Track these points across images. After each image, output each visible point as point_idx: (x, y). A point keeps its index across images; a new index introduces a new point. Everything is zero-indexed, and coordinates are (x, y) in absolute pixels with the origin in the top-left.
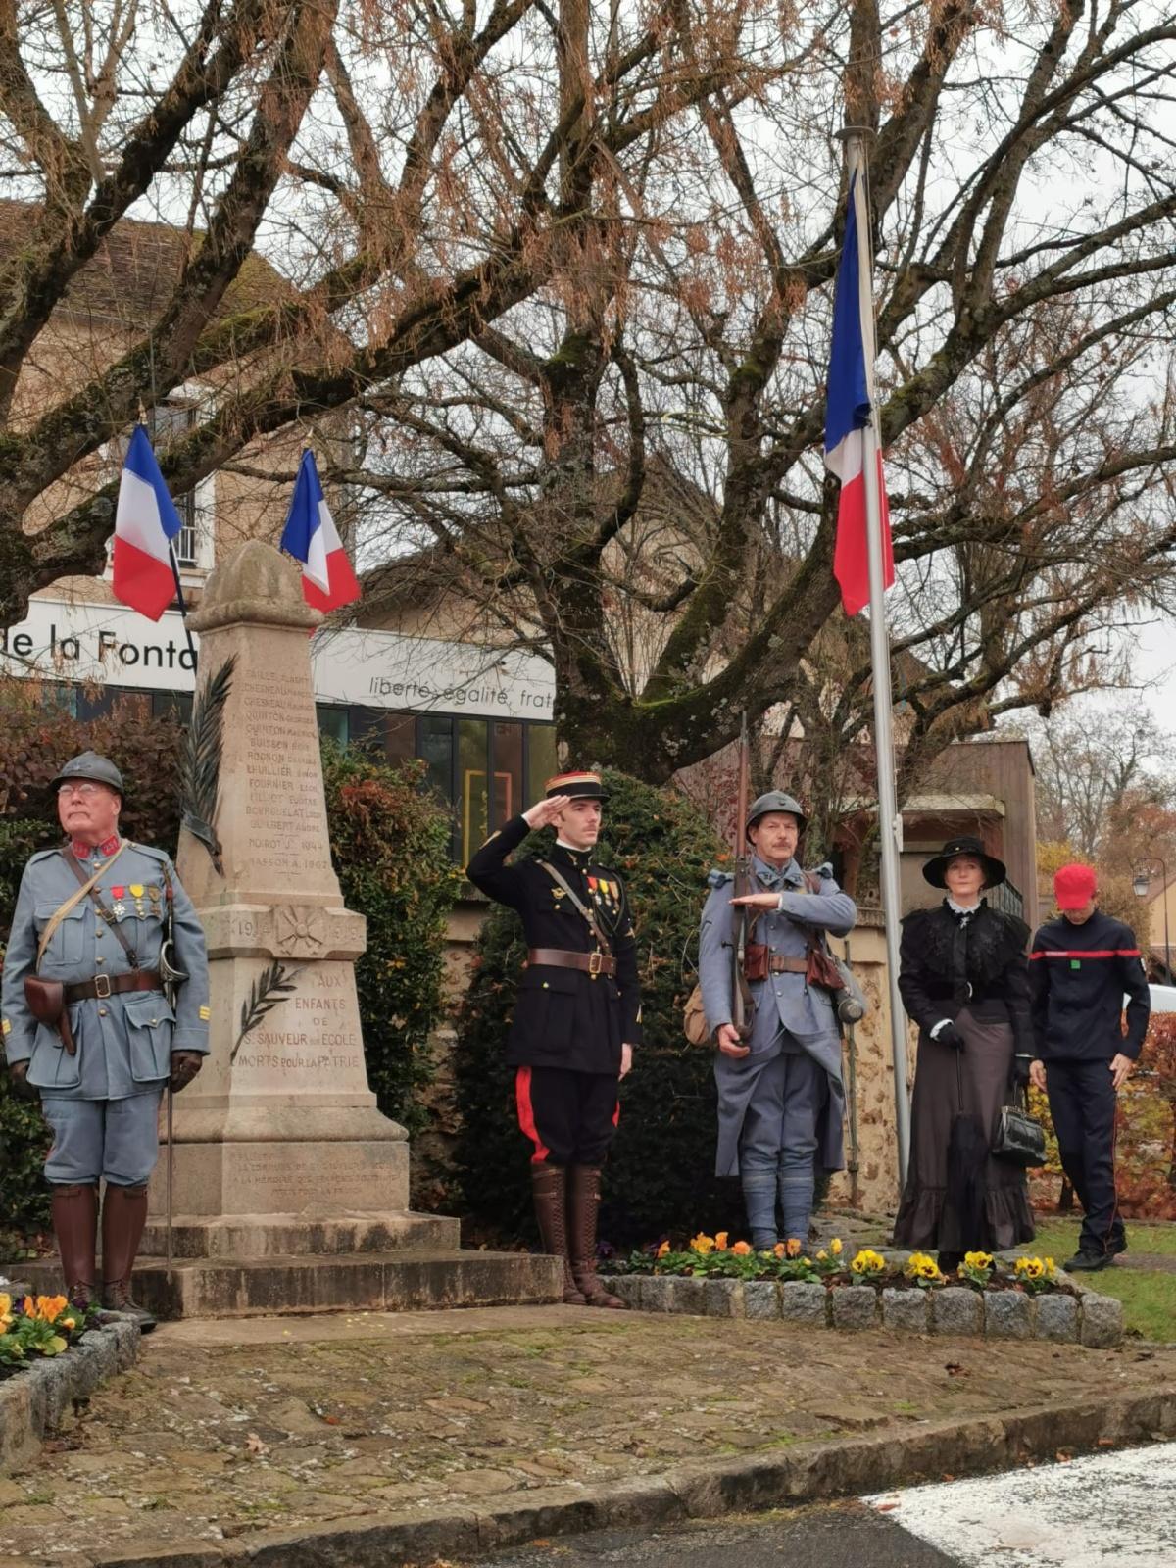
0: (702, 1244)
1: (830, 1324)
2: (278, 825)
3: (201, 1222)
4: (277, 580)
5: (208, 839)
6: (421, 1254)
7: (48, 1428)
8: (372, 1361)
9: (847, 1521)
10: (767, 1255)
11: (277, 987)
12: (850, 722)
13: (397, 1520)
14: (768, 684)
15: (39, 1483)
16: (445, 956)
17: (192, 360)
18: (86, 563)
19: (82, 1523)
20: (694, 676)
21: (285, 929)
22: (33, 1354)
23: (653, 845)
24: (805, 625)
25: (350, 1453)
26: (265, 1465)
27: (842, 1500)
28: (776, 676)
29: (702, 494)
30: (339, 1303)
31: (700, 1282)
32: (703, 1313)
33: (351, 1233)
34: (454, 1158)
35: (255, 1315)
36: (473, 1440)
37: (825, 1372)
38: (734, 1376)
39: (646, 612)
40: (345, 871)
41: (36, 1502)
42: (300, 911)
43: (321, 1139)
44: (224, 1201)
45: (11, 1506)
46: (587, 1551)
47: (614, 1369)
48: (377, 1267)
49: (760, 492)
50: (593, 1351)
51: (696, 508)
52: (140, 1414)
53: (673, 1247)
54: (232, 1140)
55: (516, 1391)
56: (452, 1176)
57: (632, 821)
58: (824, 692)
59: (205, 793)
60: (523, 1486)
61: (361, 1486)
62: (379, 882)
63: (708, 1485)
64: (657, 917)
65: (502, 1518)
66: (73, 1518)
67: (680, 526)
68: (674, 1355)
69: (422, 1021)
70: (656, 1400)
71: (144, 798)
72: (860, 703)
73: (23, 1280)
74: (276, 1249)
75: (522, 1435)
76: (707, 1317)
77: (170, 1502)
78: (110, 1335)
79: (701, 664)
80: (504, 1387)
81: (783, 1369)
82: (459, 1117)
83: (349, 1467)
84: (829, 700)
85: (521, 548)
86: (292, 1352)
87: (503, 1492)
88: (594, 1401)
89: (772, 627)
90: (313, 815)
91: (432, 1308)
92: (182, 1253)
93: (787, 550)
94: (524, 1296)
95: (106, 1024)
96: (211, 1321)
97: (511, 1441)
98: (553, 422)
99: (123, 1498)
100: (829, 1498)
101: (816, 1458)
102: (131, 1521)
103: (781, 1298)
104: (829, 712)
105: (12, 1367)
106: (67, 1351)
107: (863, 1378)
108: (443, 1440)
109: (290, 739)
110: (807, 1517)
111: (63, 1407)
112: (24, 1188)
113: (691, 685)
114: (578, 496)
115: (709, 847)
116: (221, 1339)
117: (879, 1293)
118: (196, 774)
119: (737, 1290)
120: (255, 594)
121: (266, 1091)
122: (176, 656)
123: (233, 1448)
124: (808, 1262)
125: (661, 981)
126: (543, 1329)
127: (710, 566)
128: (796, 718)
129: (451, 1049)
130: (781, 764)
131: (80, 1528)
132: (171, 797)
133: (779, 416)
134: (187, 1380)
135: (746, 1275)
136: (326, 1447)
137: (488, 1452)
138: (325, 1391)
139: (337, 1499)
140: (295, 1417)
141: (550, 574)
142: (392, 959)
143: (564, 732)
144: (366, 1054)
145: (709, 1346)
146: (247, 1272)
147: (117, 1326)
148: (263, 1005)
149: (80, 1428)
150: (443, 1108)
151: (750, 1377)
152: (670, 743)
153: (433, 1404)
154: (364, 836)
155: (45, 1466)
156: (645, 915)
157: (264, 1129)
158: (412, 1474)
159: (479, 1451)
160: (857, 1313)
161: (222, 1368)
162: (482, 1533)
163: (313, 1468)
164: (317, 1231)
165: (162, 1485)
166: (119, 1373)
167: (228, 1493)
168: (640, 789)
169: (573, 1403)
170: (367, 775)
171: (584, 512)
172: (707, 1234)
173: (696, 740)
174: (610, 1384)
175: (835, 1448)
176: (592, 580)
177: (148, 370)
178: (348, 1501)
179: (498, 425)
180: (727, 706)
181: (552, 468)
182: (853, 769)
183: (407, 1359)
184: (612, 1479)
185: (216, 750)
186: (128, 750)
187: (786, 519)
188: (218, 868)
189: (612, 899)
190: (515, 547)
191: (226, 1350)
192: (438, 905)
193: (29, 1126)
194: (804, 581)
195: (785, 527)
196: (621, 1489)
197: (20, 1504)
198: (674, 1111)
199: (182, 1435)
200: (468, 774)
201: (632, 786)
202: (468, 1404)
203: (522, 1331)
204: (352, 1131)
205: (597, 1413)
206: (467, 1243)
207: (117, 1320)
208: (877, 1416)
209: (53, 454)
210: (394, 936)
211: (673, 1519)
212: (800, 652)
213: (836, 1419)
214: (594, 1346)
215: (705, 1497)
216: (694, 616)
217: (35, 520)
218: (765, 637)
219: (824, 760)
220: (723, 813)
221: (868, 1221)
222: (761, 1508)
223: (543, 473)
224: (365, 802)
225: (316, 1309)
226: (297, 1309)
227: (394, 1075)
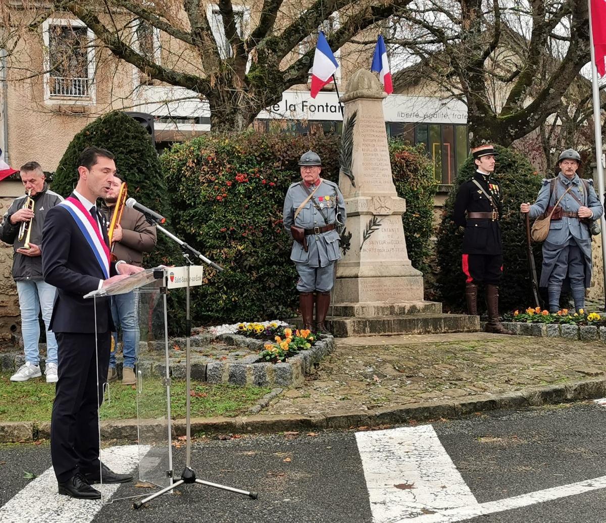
0: (530, 311)
1: (579, 339)
2: (373, 169)
3: (352, 305)
4: (371, 83)
5: (349, 174)
6: (428, 315)
7: (306, 373)
8: (414, 352)
9: (589, 408)
10: (555, 315)
11: (375, 224)
12: (580, 118)
13: (426, 405)
14: (549, 107)
15: (305, 391)
16: (433, 212)
17: (335, 5)
18: (301, 79)
19: (320, 404)
20: (520, 106)
21: (377, 205)
22: (300, 349)
23: (509, 170)
24: (563, 84)
25: (409, 382)
26: (380, 386)
27: (587, 401)
28: (553, 103)
29: (521, 36)
30: (401, 331)
31: (530, 324)
32: (531, 335)
33: (404, 308)
34: (437, 282)
35: (372, 336)
36: (451, 378)
37: (578, 356)
38: (544, 357)
39: (500, 82)
40: (397, 184)
41: (304, 397)
42: (382, 199)
43: (392, 276)
44: (360, 298)
45: (297, 398)
46: (494, 417)
47: (500, 355)
48: (414, 320)
49: (545, 35)
50: (492, 348)
51: (519, 42)
52: (336, 368)
53: (519, 312)
54: (361, 277)
55: (465, 362)
56: (437, 287)
57: (501, 161)
58: (569, 108)
59: (347, 159)
60: (470, 394)
61: (413, 393)
62: (409, 187)
63: (537, 395)
64: (510, 196)
65: (463, 405)
66: (317, 402)
67: (513, 49)
68: (522, 350)
69: (425, 235)
70: (516, 365)
71: (327, 161)
72: (584, 111)
73: (293, 324)
74: (378, 314)
75: (468, 377)
76: (533, 337)
77: (349, 398)
78: (325, 342)
79: (522, 101)
80: (461, 361)
81: (562, 355)
82: (439, 267)
83: (408, 387)
84: (572, 110)
85: (454, 63)
86: (386, 348)
87: (463, 396)
88: (493, 366)
89: (550, 86)
90: (386, 165)
91: (433, 333)
92: (346, 315)
93: (554, 55)
94: (466, 329)
95: (318, 243)
96: (357, 338)
97: (465, 379)
98: (465, 15)
99: (333, 396)
100: (582, 400)
101: (577, 386)
102: (336, 404)
103: (560, 330)
104: (571, 115)
105: (294, 353)
106: (311, 348)
107: (593, 358)
108: (441, 378)
109: (377, 139)
110: (574, 406)
111: (311, 366)
112: (291, 294)
113: (519, 109)
114: (475, 42)
115: (530, 170)
116: (362, 344)
117: (598, 328)
118: (344, 152)
119: (544, 327)
120: (363, 88)
121: (372, 260)
122: (329, 108)
123: (368, 380)
124: (570, 317)
125: (513, 219)
126: (473, 341)
127: (526, 65)
128: (559, 118)
129: (435, 244)
130: (553, 135)
131: (319, 405)
132: (336, 160)
133: (552, 5)
134: (351, 357)
135: (547, 322)
136: (400, 380)
137: (457, 383)
138: (398, 361)
139: (406, 398)
140: (389, 370)
141: (465, 72)
142: (414, 213)
143: (471, 129)
144: (407, 246)
145: (534, 347)
146: (369, 321)
147: (326, 339)
148: (370, 231)
149: (316, 373)
150: (432, 264)
151: (550, 357)
152: (511, 131)
153: (436, 366)
154: (403, 171)
155: (306, 385)
156: (506, 195)
157: (373, 273)
158: (430, 390)
159: (454, 382)
160: (590, 335)
161: (363, 353)
162: (456, 410)
163: (396, 387)
164: (392, 307)
165: (346, 392)
166: (328, 355)
167: (368, 395)
168: (503, 150)
169: (486, 366)
170: (403, 150)
171: (478, 48)
172: (532, 308)
173: (521, 129)
174: (499, 360)
175: (584, 383)
176: (481, 73)
177: (320, 10)
178: (409, 398)
179: (443, 17)
180: (533, 116)
181: (465, 32)
182: (581, 136)
183: (426, 351)
184: (501, 392)
185: (351, 143)
186: (321, 145)
187: (554, 43)
188: (353, 184)
189: (497, 191)
190: (452, 62)
191: (363, 347)
192: (430, 194)
193: (292, 273)
194: (563, 67)
195: (554, 47)
196: (504, 396)
197: (300, 397)
198: (518, 264)
199: (351, 375)
200: (434, 144)
201: (500, 149)
202: (448, 366)
203: (466, 341)
204: (403, 274)
205: (495, 370)
206: (445, 311)
207: (326, 337)
208: (599, 372)
209: (289, 42)
210: (415, 206)
211: (524, 406)
212: (561, 94)
213: (583, 373)
214: (492, 347)
215: (536, 399)
216: (520, 84)
217: (284, 65)
218: (548, 89)
219: (570, 133)
220: (530, 155)
221: (592, 302)
222: (556, 403)
223: (461, 34)
224: (403, 159)
225: (393, 333)
226: (386, 334)
227: (416, 254)
